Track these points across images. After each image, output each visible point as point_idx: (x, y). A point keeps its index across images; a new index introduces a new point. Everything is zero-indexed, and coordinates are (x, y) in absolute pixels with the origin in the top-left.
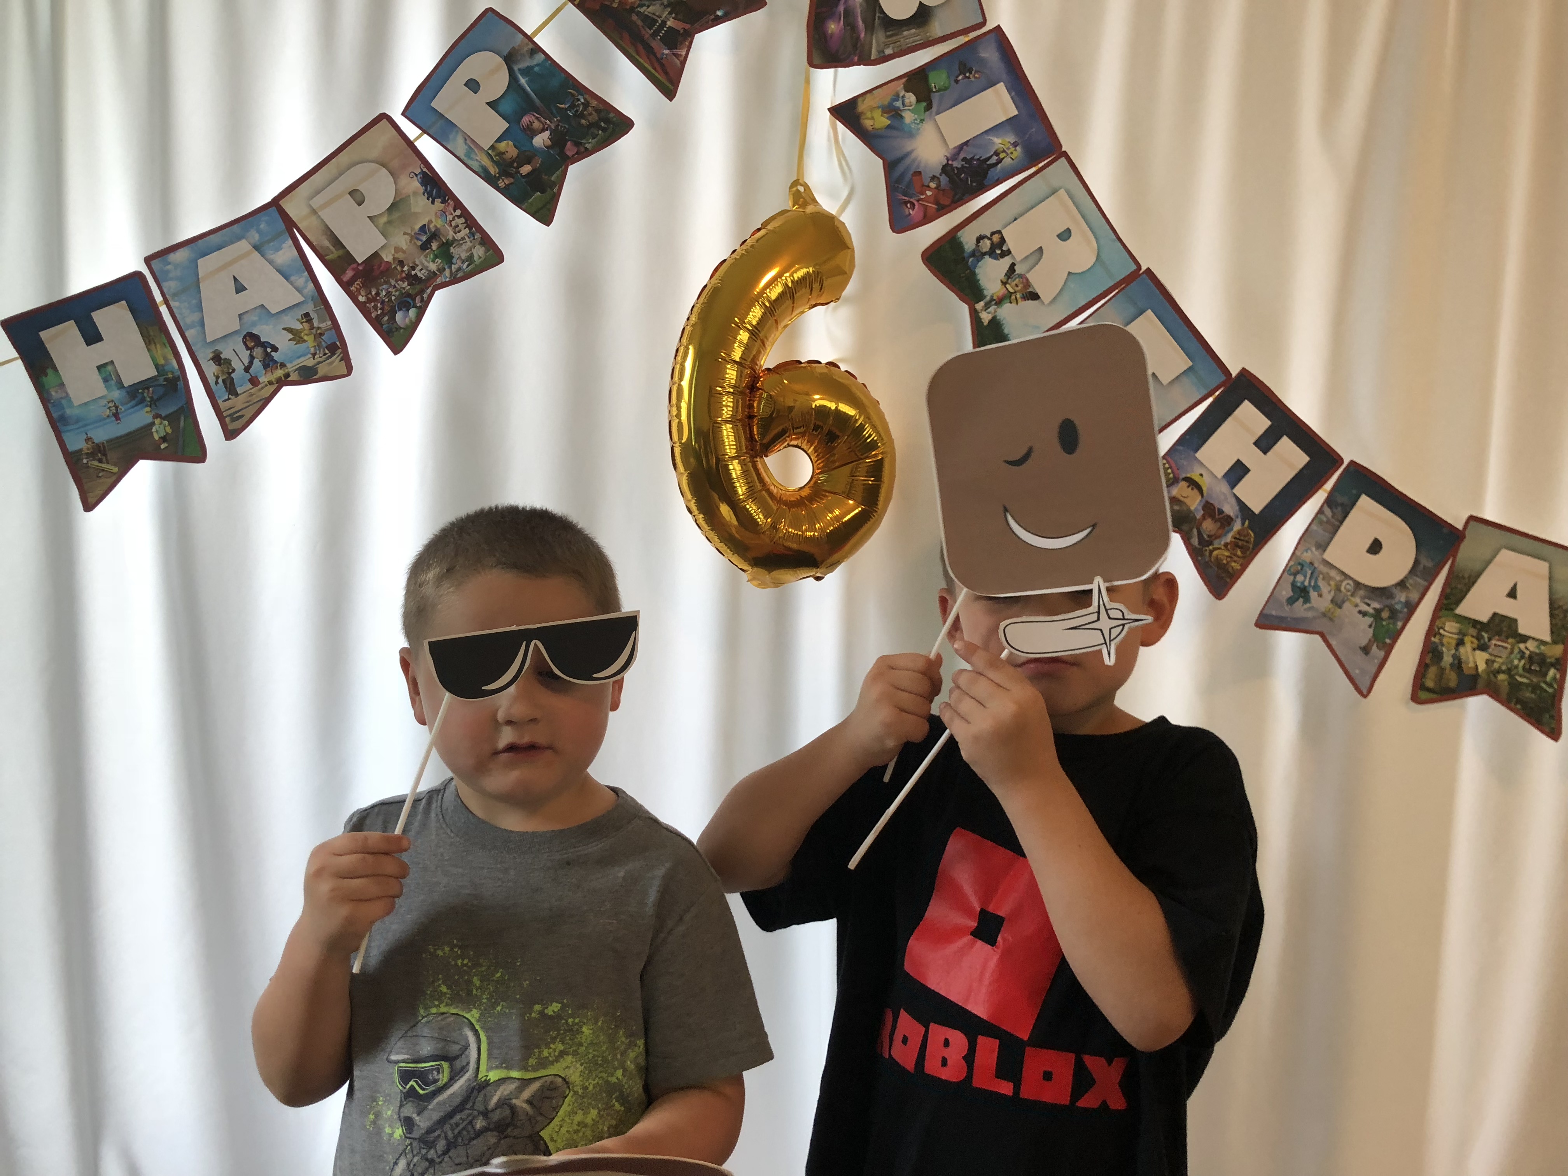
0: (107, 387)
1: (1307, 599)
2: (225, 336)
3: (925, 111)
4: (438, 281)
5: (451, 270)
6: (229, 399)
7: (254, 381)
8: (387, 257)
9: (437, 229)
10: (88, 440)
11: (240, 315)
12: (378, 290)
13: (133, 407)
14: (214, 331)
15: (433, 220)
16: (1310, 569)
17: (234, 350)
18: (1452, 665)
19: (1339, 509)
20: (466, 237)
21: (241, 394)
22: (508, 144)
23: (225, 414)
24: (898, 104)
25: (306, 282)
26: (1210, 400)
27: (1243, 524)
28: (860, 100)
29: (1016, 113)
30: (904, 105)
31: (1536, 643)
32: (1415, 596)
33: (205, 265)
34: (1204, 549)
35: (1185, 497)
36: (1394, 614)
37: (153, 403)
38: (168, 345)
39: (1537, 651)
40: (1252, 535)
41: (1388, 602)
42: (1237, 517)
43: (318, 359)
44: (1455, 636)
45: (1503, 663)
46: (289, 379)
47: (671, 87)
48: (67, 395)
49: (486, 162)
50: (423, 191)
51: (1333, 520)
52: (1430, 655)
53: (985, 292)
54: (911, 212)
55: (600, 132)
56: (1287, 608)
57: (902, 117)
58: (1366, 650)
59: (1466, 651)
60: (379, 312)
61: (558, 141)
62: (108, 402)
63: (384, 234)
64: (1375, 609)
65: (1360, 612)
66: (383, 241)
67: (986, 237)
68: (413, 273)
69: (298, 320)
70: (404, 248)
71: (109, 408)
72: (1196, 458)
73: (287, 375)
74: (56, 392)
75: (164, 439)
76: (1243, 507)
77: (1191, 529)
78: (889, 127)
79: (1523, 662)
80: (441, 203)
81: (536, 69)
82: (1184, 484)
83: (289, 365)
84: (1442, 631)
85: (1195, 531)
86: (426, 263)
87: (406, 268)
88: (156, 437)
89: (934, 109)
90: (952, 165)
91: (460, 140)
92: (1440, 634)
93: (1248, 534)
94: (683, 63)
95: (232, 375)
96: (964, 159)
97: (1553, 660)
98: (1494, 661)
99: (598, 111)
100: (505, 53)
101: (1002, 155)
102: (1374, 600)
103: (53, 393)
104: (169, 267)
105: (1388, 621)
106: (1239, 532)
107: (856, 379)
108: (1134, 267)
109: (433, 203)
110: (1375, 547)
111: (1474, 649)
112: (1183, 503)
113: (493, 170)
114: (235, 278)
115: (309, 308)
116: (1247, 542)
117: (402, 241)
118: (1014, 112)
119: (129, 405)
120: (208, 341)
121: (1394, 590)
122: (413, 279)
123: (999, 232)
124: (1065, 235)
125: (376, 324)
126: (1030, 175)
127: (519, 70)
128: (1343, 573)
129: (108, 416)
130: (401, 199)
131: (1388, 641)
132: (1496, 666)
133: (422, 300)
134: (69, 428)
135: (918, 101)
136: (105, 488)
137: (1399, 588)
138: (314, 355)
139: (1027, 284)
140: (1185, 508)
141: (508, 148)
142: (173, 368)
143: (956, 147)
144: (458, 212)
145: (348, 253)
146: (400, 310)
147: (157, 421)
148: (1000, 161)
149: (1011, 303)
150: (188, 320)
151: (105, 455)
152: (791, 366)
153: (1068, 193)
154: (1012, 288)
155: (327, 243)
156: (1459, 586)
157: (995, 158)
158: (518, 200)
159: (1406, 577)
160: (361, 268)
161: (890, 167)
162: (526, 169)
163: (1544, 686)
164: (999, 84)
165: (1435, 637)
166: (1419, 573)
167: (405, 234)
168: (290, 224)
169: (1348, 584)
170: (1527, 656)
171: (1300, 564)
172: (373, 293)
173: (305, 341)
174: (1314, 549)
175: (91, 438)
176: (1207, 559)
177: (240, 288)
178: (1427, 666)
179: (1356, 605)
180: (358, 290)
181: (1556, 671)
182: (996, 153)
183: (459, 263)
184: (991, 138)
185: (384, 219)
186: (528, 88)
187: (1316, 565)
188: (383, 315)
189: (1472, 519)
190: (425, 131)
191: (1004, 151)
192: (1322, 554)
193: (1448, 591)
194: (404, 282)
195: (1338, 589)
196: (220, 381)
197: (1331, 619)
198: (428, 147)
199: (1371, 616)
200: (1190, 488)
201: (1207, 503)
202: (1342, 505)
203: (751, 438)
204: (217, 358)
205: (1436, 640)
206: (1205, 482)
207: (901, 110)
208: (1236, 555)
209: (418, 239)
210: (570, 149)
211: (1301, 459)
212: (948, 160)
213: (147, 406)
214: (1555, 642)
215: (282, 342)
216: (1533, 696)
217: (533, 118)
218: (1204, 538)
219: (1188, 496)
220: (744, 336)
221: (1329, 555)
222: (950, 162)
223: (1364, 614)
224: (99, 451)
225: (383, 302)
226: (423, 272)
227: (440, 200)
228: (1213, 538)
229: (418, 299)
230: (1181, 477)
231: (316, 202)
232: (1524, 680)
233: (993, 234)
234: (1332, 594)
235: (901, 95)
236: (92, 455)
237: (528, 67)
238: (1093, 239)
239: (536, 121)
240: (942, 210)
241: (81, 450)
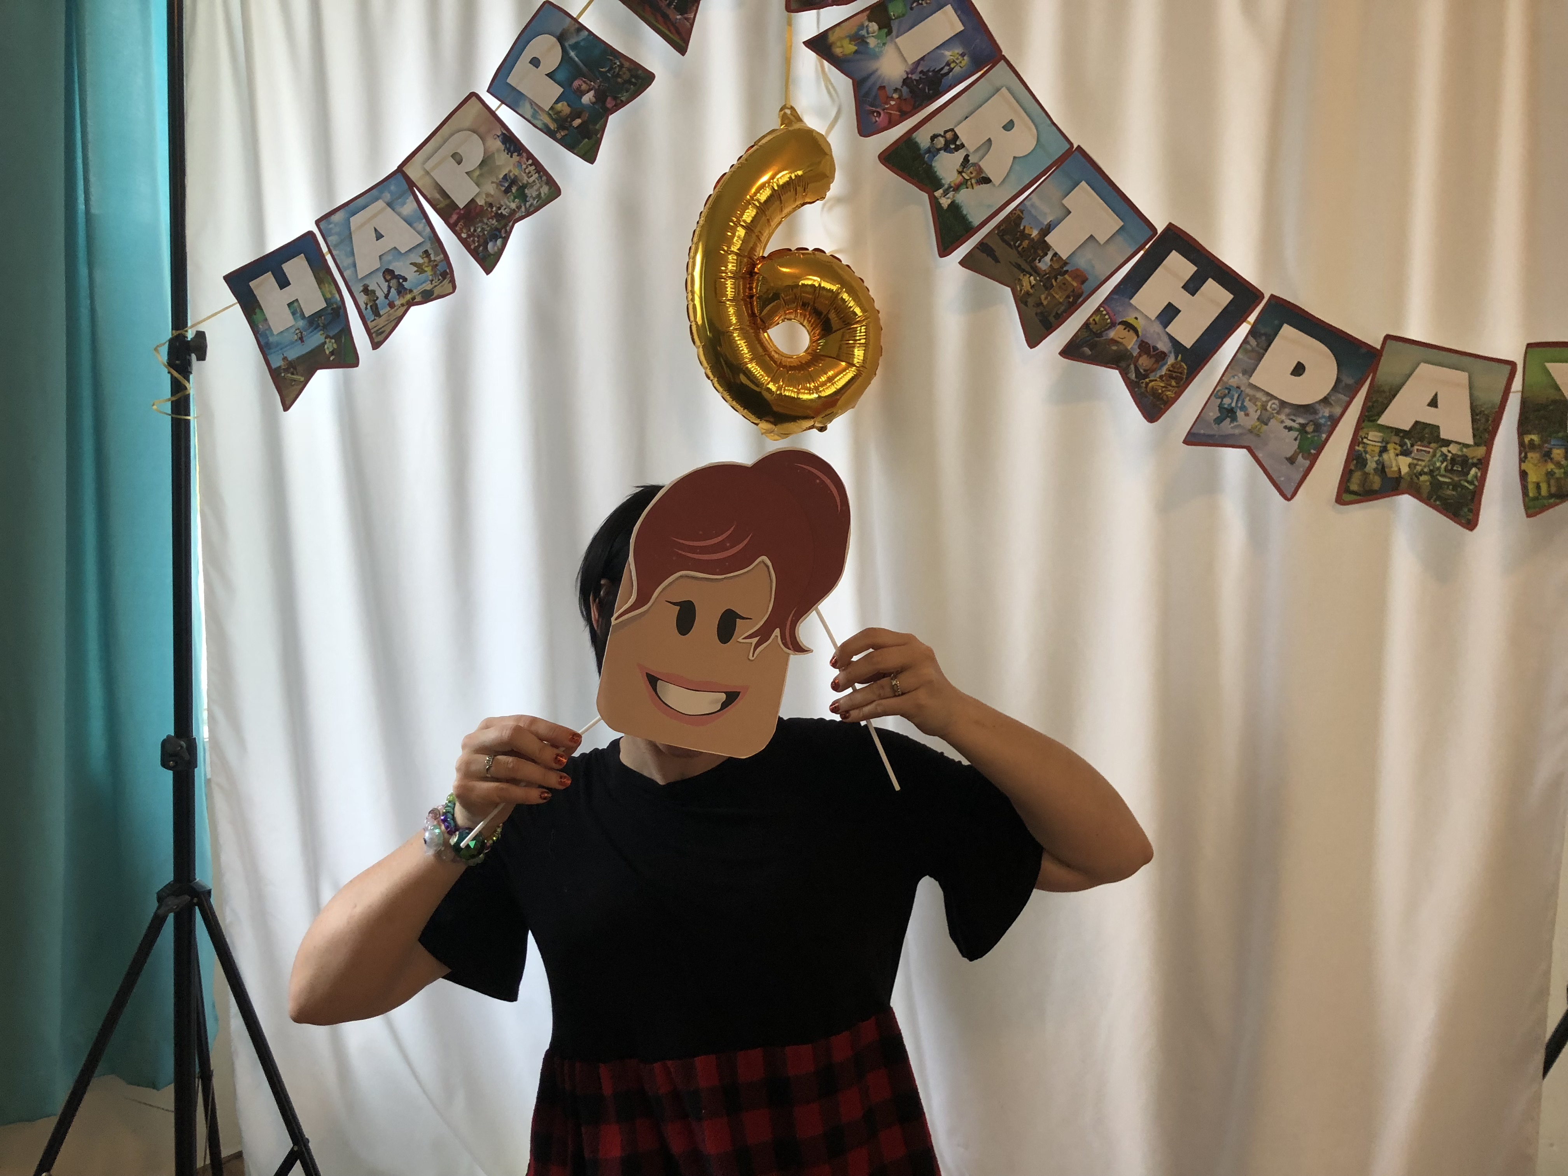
0: (295, 319)
1: (1234, 418)
2: (372, 273)
3: (886, 36)
4: (517, 216)
5: (526, 207)
6: (375, 320)
7: (391, 305)
8: (481, 202)
9: (516, 176)
10: (285, 359)
11: (380, 256)
12: (475, 227)
13: (311, 332)
14: (363, 270)
15: (512, 170)
16: (1237, 392)
17: (377, 283)
18: (1375, 470)
19: (1264, 338)
20: (536, 180)
21: (383, 315)
22: (563, 104)
23: (372, 331)
24: (864, 32)
25: (425, 226)
26: (1142, 253)
27: (1176, 358)
28: (830, 33)
29: (962, 28)
30: (868, 33)
31: (1459, 447)
32: (1338, 410)
33: (355, 221)
34: (1141, 381)
35: (1122, 339)
36: (1318, 427)
37: (325, 327)
38: (332, 284)
39: (1460, 453)
40: (1185, 367)
41: (1312, 417)
42: (1170, 352)
43: (434, 284)
44: (1379, 444)
45: (1425, 466)
46: (415, 301)
47: (684, 45)
48: (270, 327)
49: (547, 120)
50: (503, 149)
51: (1257, 349)
52: (1355, 462)
53: (943, 181)
54: (877, 119)
55: (632, 86)
56: (1215, 427)
57: (867, 43)
58: (1291, 460)
59: (1390, 457)
60: (476, 244)
61: (601, 97)
62: (296, 330)
63: (478, 185)
64: (1300, 424)
65: (1286, 427)
66: (477, 190)
67: (940, 135)
68: (499, 212)
69: (420, 256)
70: (492, 193)
71: (297, 334)
72: (1131, 305)
73: (414, 298)
74: (262, 326)
75: (332, 353)
76: (1176, 345)
77: (1129, 366)
78: (856, 52)
79: (1445, 464)
80: (518, 156)
81: (582, 44)
82: (1120, 328)
83: (415, 291)
84: (1365, 440)
85: (1132, 367)
86: (508, 204)
87: (494, 209)
88: (327, 352)
89: (894, 33)
90: (911, 78)
91: (528, 106)
92: (1364, 443)
93: (1181, 366)
94: (692, 25)
95: (377, 302)
96: (922, 72)
97: (1475, 461)
98: (1417, 465)
99: (629, 70)
100: (558, 34)
101: (952, 65)
102: (1299, 416)
103: (261, 327)
104: (331, 226)
105: (1313, 434)
106: (1172, 365)
107: (841, 261)
108: (1068, 146)
109: (511, 157)
110: (1299, 370)
111: (1397, 455)
112: (1121, 343)
113: (553, 126)
114: (376, 230)
115: (428, 246)
116: (1181, 373)
117: (490, 188)
118: (960, 27)
119: (310, 330)
120: (360, 277)
121: (1317, 406)
122: (499, 217)
123: (952, 130)
124: (1009, 126)
125: (474, 253)
126: (978, 78)
127: (569, 45)
128: (1268, 394)
129: (296, 340)
130: (488, 157)
131: (1313, 451)
132: (1419, 468)
133: (506, 231)
134: (272, 351)
135: (880, 28)
136: (296, 393)
137: (1322, 404)
138: (432, 281)
139: (980, 170)
140: (1121, 348)
141: (563, 107)
142: (337, 300)
143: (914, 63)
144: (530, 162)
145: (453, 201)
146: (491, 241)
147: (328, 340)
148: (951, 70)
149: (967, 188)
150: (345, 264)
151: (295, 369)
152: (783, 255)
153: (1009, 89)
154: (967, 175)
155: (438, 196)
156: (1380, 399)
157: (946, 69)
158: (571, 148)
159: (1328, 394)
160: (462, 212)
161: (859, 85)
162: (577, 122)
163: (1466, 484)
164: (947, 6)
165: (1358, 446)
166: (1341, 391)
167: (492, 182)
168: (411, 184)
169: (1274, 404)
170: (1449, 458)
171: (1227, 388)
172: (472, 230)
173: (426, 271)
174: (1241, 375)
175: (286, 357)
176: (1143, 390)
177: (379, 236)
178: (1351, 472)
179: (1282, 422)
180: (461, 229)
181: (1477, 470)
182: (948, 64)
183: (531, 200)
184: (943, 52)
185: (477, 173)
186: (576, 59)
187: (1242, 388)
188: (479, 246)
189: (1388, 337)
190: (503, 102)
191: (954, 61)
192: (1249, 379)
193: (1370, 404)
194: (493, 220)
195: (1264, 407)
196: (369, 307)
197: (1258, 435)
198: (506, 114)
199: (1297, 430)
200: (1127, 330)
201: (1142, 341)
202: (1265, 334)
203: (753, 315)
204: (366, 290)
205: (1360, 448)
206: (1140, 324)
207: (865, 37)
208: (1170, 385)
209: (502, 186)
210: (610, 103)
211: (1225, 297)
212: (907, 74)
213: (321, 330)
214: (1477, 444)
215: (410, 273)
216: (1454, 493)
217: (582, 82)
218: (1141, 372)
219: (1125, 338)
220: (741, 232)
221: (1255, 379)
222: (910, 76)
223: (1290, 429)
224: (291, 366)
225: (479, 237)
226: (506, 210)
227: (516, 154)
228: (1149, 372)
229: (503, 231)
230: (1118, 322)
231: (428, 166)
232: (1447, 480)
233: (946, 132)
234: (1259, 412)
235: (865, 25)
236: (286, 370)
237: (576, 43)
238: (1033, 127)
239: (583, 84)
240: (905, 115)
241: (280, 367)
